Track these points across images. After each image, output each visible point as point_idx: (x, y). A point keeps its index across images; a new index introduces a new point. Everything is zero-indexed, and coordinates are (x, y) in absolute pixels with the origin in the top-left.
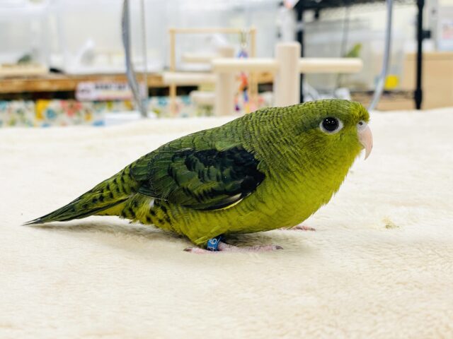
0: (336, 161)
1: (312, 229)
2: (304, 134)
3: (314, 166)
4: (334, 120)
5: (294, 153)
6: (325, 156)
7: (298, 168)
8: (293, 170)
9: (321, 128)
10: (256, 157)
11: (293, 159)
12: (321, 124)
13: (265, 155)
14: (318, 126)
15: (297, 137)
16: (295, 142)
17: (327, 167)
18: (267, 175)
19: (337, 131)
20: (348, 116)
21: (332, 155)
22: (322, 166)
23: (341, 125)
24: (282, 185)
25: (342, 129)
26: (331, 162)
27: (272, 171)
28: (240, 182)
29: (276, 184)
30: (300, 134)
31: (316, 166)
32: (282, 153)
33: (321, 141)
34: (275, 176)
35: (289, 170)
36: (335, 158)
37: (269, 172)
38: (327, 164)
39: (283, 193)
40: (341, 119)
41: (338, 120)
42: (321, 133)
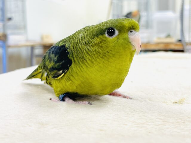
0: (114, 55)
1: (130, 98)
2: (96, 38)
3: (99, 57)
4: (113, 29)
5: (88, 49)
6: (107, 52)
7: (90, 58)
8: (87, 59)
9: (106, 35)
10: (68, 51)
11: (87, 53)
12: (106, 32)
13: (74, 50)
14: (105, 34)
15: (92, 40)
16: (90, 43)
17: (108, 59)
18: (73, 61)
19: (114, 36)
20: (121, 26)
21: (112, 51)
22: (105, 58)
23: (117, 32)
24: (81, 68)
25: (118, 35)
26: (111, 55)
27: (75, 59)
28: (61, 64)
29: (78, 67)
30: (94, 38)
31: (101, 58)
32: (82, 50)
33: (105, 42)
34: (77, 62)
35: (85, 59)
36: (113, 53)
37: (74, 59)
38: (108, 57)
39: (82, 73)
40: (116, 29)
41: (115, 29)
42: (106, 38)
